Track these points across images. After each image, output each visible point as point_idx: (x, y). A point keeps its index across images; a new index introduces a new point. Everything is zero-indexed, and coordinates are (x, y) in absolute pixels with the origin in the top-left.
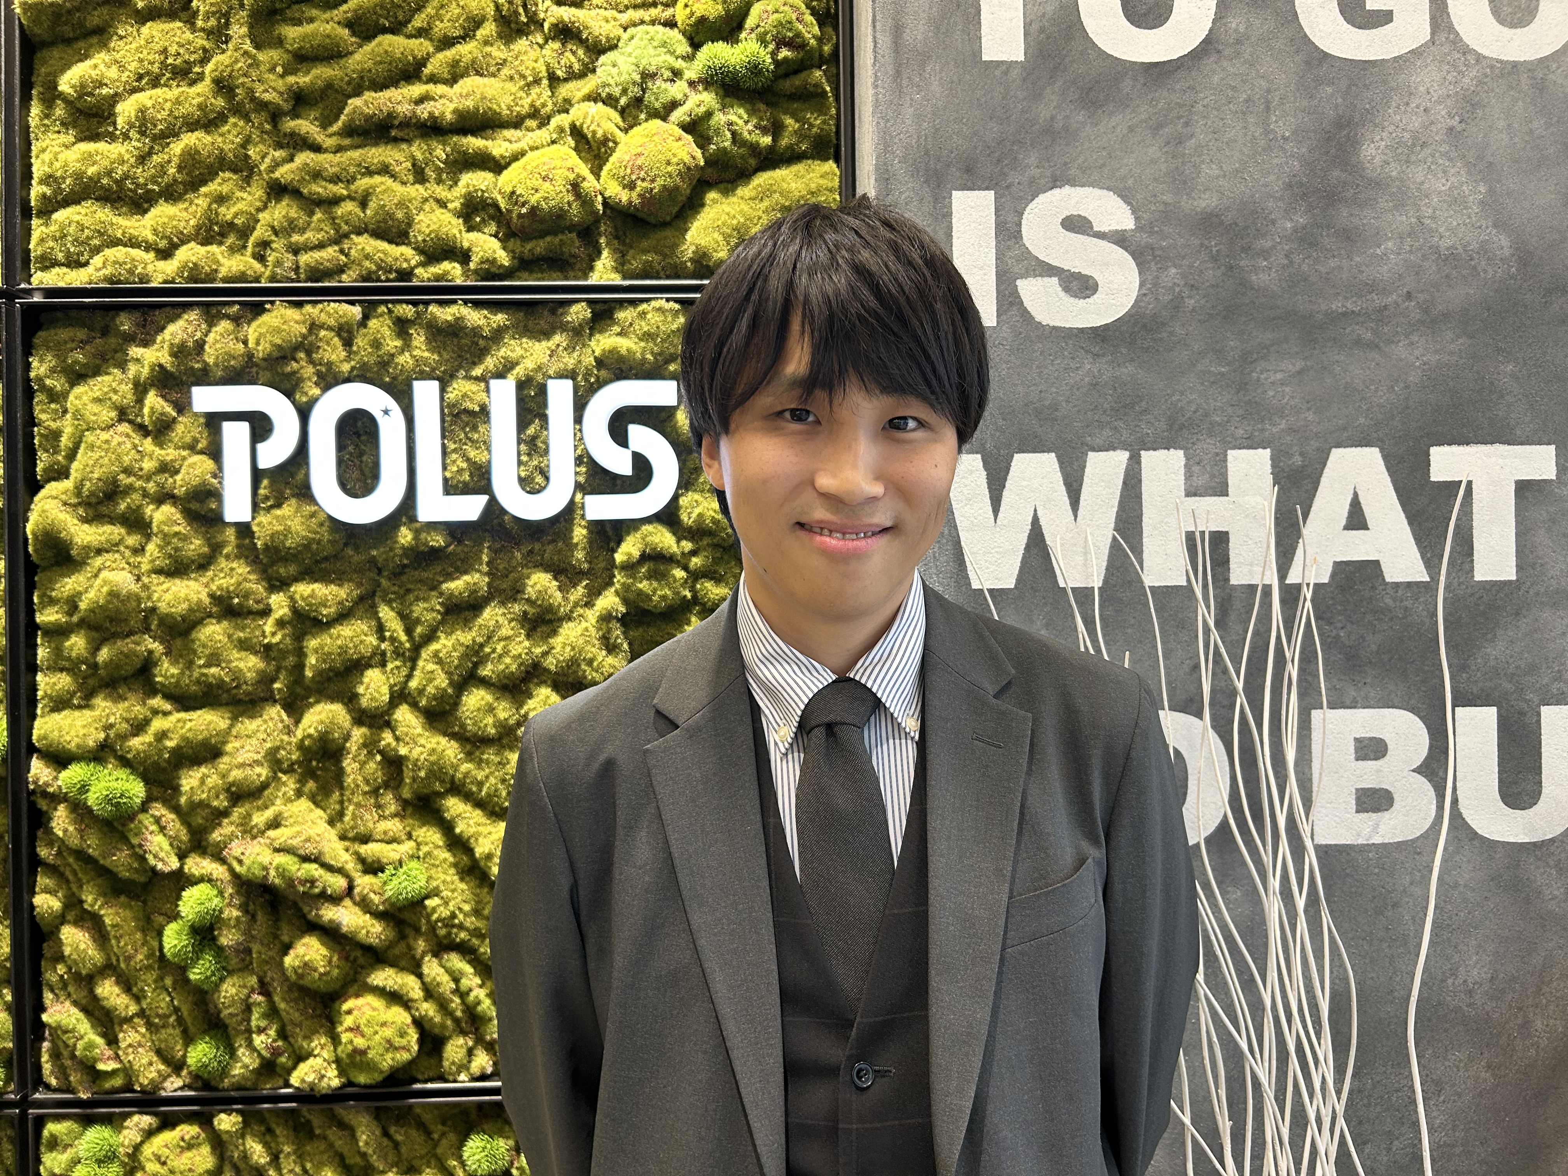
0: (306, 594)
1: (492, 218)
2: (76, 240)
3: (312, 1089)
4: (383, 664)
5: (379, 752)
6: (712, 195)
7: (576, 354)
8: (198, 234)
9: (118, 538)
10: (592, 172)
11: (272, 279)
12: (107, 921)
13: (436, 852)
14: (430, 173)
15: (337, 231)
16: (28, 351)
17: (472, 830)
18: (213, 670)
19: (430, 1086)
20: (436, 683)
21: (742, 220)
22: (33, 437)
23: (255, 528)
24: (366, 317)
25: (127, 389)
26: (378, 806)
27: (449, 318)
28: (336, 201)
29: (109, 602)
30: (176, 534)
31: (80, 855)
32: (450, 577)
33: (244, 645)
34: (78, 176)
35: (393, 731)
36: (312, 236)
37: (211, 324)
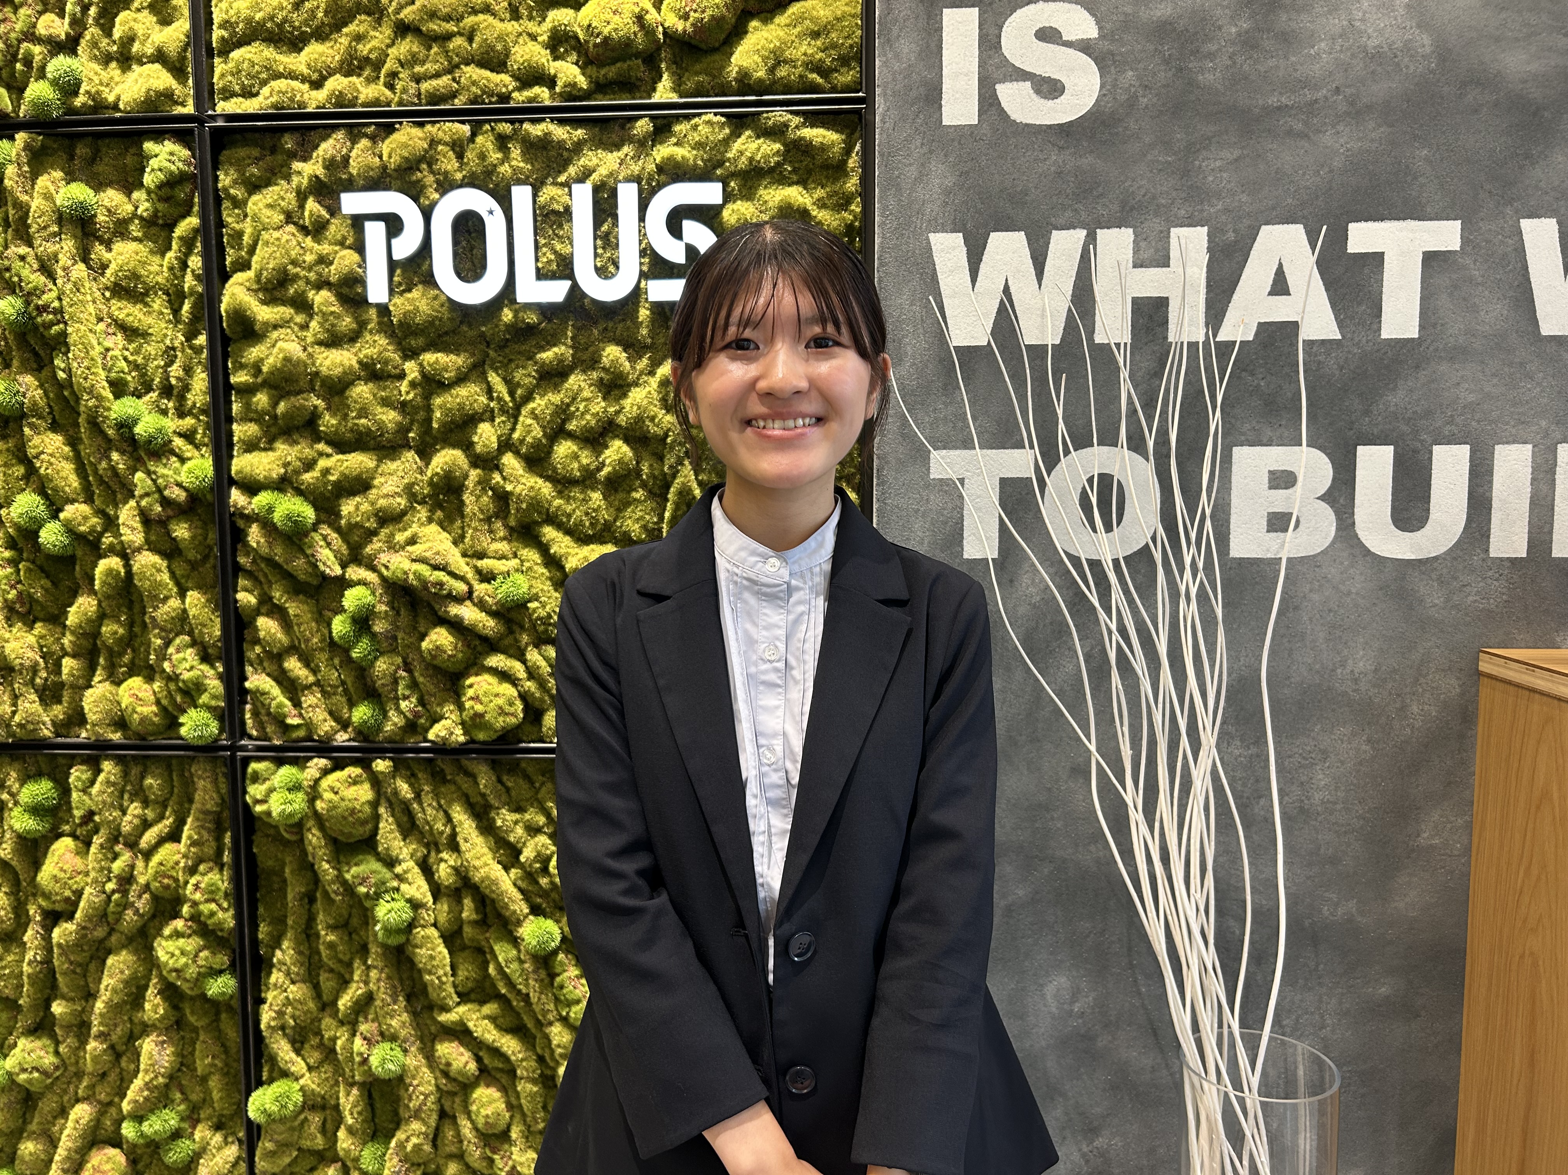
0: (432, 361)
1: (574, 49)
2: (249, 74)
3: (444, 744)
4: (492, 420)
5: (491, 488)
6: (754, 24)
7: (640, 163)
8: (341, 68)
9: (289, 317)
10: (654, 6)
11: (400, 104)
12: (291, 611)
13: (536, 568)
14: (524, 11)
15: (450, 62)
16: (216, 168)
17: (563, 551)
18: (363, 421)
19: (532, 745)
20: (533, 434)
21: (778, 44)
22: (222, 236)
23: (391, 308)
24: (474, 134)
25: (291, 196)
26: (491, 532)
27: (540, 133)
28: (448, 37)
29: (284, 366)
30: (332, 313)
31: (270, 561)
32: (543, 349)
33: (386, 403)
34: (249, 21)
35: (501, 473)
36: (430, 67)
37: (354, 142)
